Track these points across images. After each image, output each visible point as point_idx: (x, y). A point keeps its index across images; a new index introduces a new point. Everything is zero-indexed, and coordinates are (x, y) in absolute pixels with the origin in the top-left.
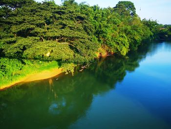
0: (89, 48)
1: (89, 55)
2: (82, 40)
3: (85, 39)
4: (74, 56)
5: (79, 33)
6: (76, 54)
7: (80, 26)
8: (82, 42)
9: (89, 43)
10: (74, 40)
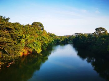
0: (15, 50)
1: (15, 54)
2: (9, 44)
3: (11, 43)
4: (2, 56)
5: (7, 39)
6: (4, 55)
7: (9, 34)
8: (9, 46)
9: (15, 46)
10: (2, 44)
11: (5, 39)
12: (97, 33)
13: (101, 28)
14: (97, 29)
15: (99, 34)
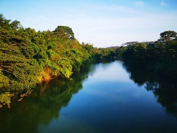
0: (29, 73)
1: (30, 81)
2: (20, 64)
3: (23, 63)
4: (10, 83)
5: (15, 57)
6: (13, 82)
7: (17, 49)
8: (20, 67)
9: (28, 67)
10: (9, 65)
11: (12, 58)
12: (163, 40)
13: (170, 32)
14: (162, 35)
15: (167, 43)
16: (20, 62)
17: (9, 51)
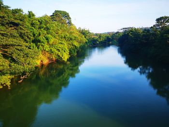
0: (28, 56)
1: (28, 64)
2: (19, 48)
3: (22, 46)
4: (10, 66)
5: (14, 40)
6: (12, 64)
7: (15, 33)
8: (19, 50)
9: (27, 51)
10: (8, 48)
11: (11, 41)
12: (158, 25)
13: (166, 18)
14: (158, 20)
15: (162, 28)
16: (19, 45)
17: (7, 35)
